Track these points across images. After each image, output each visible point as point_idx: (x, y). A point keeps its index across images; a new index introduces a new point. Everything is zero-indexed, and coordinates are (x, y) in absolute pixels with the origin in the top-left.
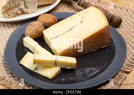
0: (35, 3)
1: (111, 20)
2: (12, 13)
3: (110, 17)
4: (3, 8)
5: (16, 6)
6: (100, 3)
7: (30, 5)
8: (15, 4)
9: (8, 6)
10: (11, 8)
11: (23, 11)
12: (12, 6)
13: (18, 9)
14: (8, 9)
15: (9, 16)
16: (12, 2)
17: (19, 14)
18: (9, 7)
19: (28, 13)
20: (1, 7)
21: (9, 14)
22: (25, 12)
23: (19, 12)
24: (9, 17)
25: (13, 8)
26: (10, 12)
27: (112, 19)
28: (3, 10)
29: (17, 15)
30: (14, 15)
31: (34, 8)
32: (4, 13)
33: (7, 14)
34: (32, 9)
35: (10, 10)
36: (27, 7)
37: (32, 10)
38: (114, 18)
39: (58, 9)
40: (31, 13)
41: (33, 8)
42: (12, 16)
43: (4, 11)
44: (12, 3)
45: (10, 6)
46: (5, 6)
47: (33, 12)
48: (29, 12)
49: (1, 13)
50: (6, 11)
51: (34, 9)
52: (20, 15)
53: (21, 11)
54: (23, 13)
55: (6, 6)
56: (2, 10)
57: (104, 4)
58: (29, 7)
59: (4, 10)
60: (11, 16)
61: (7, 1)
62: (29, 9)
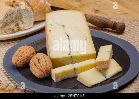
0: (31, 17)
1: (114, 27)
3: (113, 23)
4: (1, 22)
7: (26, 20)
8: (12, 18)
9: (5, 20)
10: (8, 23)
11: (19, 28)
12: (9, 21)
13: (14, 25)
14: (5, 24)
16: (9, 15)
21: (6, 31)
23: (16, 29)
24: (5, 34)
25: (10, 23)
26: (7, 28)
27: (115, 25)
29: (14, 32)
30: (11, 32)
33: (4, 30)
34: (29, 24)
35: (7, 26)
37: (28, 26)
38: (117, 24)
43: (1, 27)
44: (9, 16)
45: (7, 20)
46: (2, 20)
47: (30, 28)
48: (26, 28)
50: (3, 26)
51: (31, 24)
53: (17, 27)
54: (19, 30)
60: (7, 32)
61: (4, 15)
62: (26, 24)
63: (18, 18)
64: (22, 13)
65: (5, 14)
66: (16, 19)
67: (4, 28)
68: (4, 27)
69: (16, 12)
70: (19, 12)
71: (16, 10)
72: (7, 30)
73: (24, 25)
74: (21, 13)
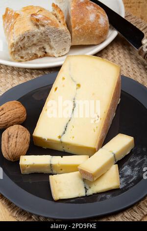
0: (65, 42)
2: (28, 54)
4: (13, 46)
5: (35, 45)
8: (33, 41)
9: (21, 44)
10: (26, 47)
11: (46, 53)
12: (27, 44)
13: (38, 49)
14: (21, 48)
15: (22, 58)
17: (39, 56)
18: (22, 46)
19: (54, 57)
22: (49, 53)
23: (40, 54)
24: (21, 60)
25: (29, 46)
26: (24, 52)
28: (12, 49)
30: (31, 57)
31: (65, 49)
32: (13, 53)
33: (19, 55)
34: (61, 51)
35: (24, 50)
36: (53, 48)
37: (60, 53)
39: (105, 53)
40: (59, 57)
41: (63, 50)
42: (28, 58)
43: (14, 51)
44: (26, 39)
45: (24, 44)
46: (15, 43)
47: (62, 56)
48: (56, 55)
49: (9, 53)
50: (17, 50)
52: (41, 57)
53: (43, 52)
54: (46, 55)
55: (17, 43)
56: (10, 49)
60: (25, 58)
62: (56, 51)
63: (43, 41)
65: (20, 35)
66: (41, 42)
68: (19, 51)
69: (39, 34)
70: (44, 34)
72: (23, 56)
73: (53, 51)
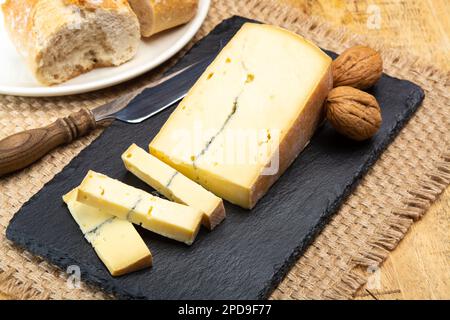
0: (131, 35)
2: (65, 68)
4: (40, 57)
5: (77, 49)
6: (315, 32)
7: (117, 43)
8: (75, 42)
9: (54, 51)
10: (64, 55)
11: (95, 60)
12: (65, 50)
13: (82, 55)
14: (54, 58)
15: (56, 77)
16: (64, 38)
17: (85, 68)
18: (56, 55)
19: (113, 66)
20: (34, 56)
21: (56, 73)
22: (102, 61)
23: (86, 64)
24: (56, 81)
25: (69, 53)
26: (60, 65)
28: (38, 63)
29: (81, 71)
30: (70, 73)
31: (130, 49)
32: (40, 71)
33: (50, 73)
34: (124, 53)
35: (60, 61)
36: (110, 49)
37: (123, 57)
40: (122, 64)
41: (127, 50)
42: (66, 77)
43: (43, 67)
44: (64, 40)
45: (60, 50)
46: (45, 52)
47: (127, 61)
48: (116, 62)
49: (35, 71)
50: (47, 64)
51: (131, 51)
52: (88, 70)
53: (91, 59)
54: (97, 65)
55: (48, 50)
56: (35, 64)
57: (328, 38)
58: (113, 47)
59: (41, 64)
60: (61, 76)
61: (52, 37)
62: (115, 55)
63: (92, 39)
64: (103, 29)
65: (52, 34)
66: (88, 41)
67: (51, 69)
68: (50, 64)
69: (86, 27)
70: (94, 26)
71: (85, 24)
72: (59, 72)
73: (111, 56)
74: (100, 28)
